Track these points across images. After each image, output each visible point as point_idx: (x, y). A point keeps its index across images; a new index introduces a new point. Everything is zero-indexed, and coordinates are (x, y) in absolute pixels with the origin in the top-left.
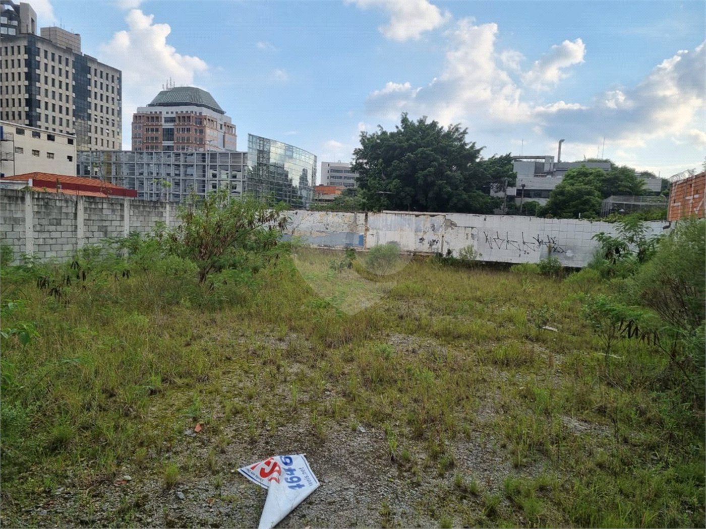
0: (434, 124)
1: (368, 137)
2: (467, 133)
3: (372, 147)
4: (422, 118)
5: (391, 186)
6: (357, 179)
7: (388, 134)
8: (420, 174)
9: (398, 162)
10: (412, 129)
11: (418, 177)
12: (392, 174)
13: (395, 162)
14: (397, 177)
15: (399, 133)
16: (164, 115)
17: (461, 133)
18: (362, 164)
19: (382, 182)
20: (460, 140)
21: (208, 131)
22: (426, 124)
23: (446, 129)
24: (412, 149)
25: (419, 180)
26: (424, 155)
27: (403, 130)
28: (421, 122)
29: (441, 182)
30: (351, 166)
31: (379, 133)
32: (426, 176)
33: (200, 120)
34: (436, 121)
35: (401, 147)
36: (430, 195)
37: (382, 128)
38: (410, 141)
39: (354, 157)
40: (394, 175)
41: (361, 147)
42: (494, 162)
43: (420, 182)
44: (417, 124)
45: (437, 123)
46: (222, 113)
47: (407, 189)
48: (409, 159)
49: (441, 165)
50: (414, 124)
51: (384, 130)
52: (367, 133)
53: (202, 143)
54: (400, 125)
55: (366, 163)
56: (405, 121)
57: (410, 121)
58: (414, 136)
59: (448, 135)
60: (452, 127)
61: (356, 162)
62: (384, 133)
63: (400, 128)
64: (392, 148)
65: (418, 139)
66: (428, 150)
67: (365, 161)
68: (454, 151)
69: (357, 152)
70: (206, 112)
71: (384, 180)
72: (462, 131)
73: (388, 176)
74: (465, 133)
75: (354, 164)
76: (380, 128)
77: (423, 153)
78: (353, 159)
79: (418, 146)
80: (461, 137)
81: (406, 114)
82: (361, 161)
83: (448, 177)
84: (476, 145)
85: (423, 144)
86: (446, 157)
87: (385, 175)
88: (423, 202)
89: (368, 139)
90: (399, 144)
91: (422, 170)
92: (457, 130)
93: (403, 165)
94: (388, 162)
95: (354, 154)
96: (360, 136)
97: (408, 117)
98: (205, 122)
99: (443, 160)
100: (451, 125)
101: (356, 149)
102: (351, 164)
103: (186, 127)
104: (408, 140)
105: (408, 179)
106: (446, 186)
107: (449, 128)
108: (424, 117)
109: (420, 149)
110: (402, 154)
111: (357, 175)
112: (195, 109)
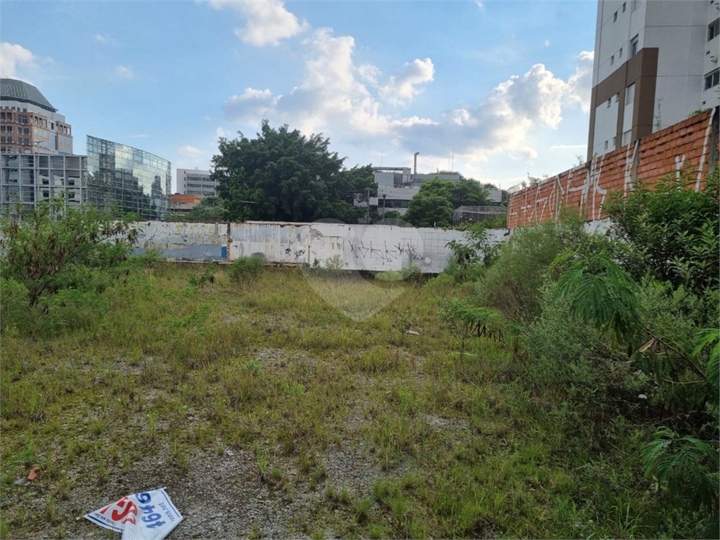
0: (296, 133)
1: (227, 143)
2: (329, 143)
3: (233, 154)
4: (283, 126)
5: (254, 196)
6: (218, 188)
7: (250, 141)
8: (284, 183)
9: (261, 170)
10: (273, 137)
11: (282, 187)
12: (254, 183)
13: (257, 171)
14: (260, 186)
15: (260, 140)
17: (323, 143)
18: (221, 172)
19: (245, 191)
20: (323, 149)
21: (36, 131)
22: (288, 132)
23: (308, 139)
24: (274, 157)
25: (284, 190)
26: (288, 165)
27: (264, 138)
28: (283, 130)
29: (305, 191)
30: (210, 174)
31: (240, 140)
32: (289, 185)
33: (25, 118)
34: (297, 129)
35: (264, 155)
36: (295, 204)
37: (242, 135)
38: (272, 150)
39: (213, 164)
40: (256, 184)
41: (221, 154)
42: (356, 172)
43: (284, 191)
44: (278, 132)
45: (299, 132)
46: (53, 110)
47: (272, 199)
48: (272, 167)
49: (304, 174)
50: (275, 132)
51: (245, 137)
52: (226, 139)
53: (27, 144)
54: (261, 132)
55: (227, 171)
56: (265, 128)
57: (272, 129)
58: (276, 144)
59: (311, 144)
60: (314, 137)
61: (216, 170)
62: (245, 140)
63: (261, 135)
64: (254, 155)
65: (281, 148)
66: (291, 159)
67: (226, 169)
68: (316, 160)
69: (216, 159)
70: (31, 108)
71: (246, 189)
72: (324, 141)
73: (251, 185)
74: (327, 142)
75: (214, 172)
76: (240, 135)
77: (286, 162)
78: (212, 166)
79: (281, 155)
80: (324, 147)
81: (267, 121)
82: (221, 168)
83: (312, 187)
84: (338, 155)
85: (286, 153)
86: (310, 166)
87: (248, 184)
88: (289, 212)
89: (228, 146)
90: (260, 152)
91: (286, 179)
92: (319, 139)
93: (266, 174)
94: (250, 170)
95: (213, 161)
96: (219, 142)
97: (269, 124)
98: (31, 121)
99: (307, 170)
100: (313, 134)
101: (215, 156)
102: (210, 172)
103: (6, 125)
104: (270, 149)
105: (271, 188)
106: (310, 195)
107: (311, 137)
108: (285, 125)
109: (283, 158)
110: (264, 163)
111: (217, 183)
112: (17, 104)
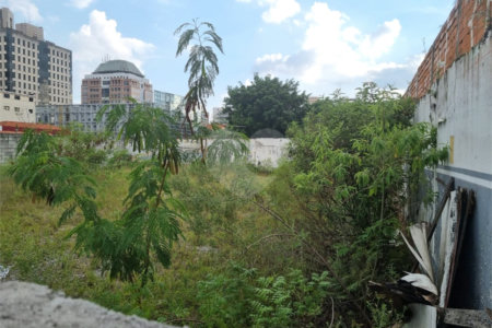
0: (276, 80)
1: (233, 89)
3: (236, 96)
4: (267, 76)
5: (247, 122)
6: (227, 119)
7: (246, 87)
8: (266, 113)
9: (251, 106)
10: (261, 83)
11: (265, 116)
12: (247, 114)
13: (249, 106)
14: (252, 115)
15: (253, 86)
16: (103, 79)
17: (295, 85)
18: (230, 108)
19: (241, 119)
20: (294, 89)
21: (133, 90)
22: (271, 79)
23: (284, 83)
24: (260, 96)
26: (269, 101)
27: (255, 84)
28: (266, 78)
29: (279, 118)
30: (222, 110)
31: (240, 87)
32: (269, 115)
33: (127, 82)
35: (253, 96)
38: (259, 92)
39: (224, 103)
40: (249, 114)
41: (228, 96)
43: (267, 119)
44: (264, 80)
45: (278, 78)
46: (142, 76)
48: (258, 103)
49: (280, 106)
51: (243, 85)
54: (253, 81)
55: (233, 107)
56: (256, 78)
57: (260, 78)
58: (262, 88)
59: (286, 86)
61: (226, 107)
62: (243, 87)
64: (246, 96)
65: (265, 90)
66: (270, 97)
68: (288, 97)
69: (226, 100)
70: (131, 76)
72: (295, 83)
73: (245, 115)
74: (297, 84)
77: (267, 99)
78: (224, 105)
79: (264, 95)
82: (229, 106)
84: (306, 92)
85: (267, 93)
86: (283, 101)
87: (243, 115)
89: (233, 91)
90: (252, 94)
91: (267, 110)
92: (292, 83)
93: (254, 108)
94: (244, 106)
96: (228, 89)
97: (258, 75)
98: (131, 84)
99: (282, 104)
100: (288, 80)
101: (225, 98)
102: (223, 108)
103: (118, 88)
105: (258, 117)
106: (284, 121)
107: (286, 82)
109: (265, 97)
110: (254, 101)
111: (227, 115)
112: (123, 74)
